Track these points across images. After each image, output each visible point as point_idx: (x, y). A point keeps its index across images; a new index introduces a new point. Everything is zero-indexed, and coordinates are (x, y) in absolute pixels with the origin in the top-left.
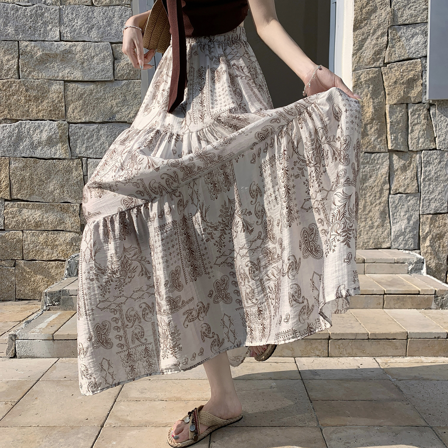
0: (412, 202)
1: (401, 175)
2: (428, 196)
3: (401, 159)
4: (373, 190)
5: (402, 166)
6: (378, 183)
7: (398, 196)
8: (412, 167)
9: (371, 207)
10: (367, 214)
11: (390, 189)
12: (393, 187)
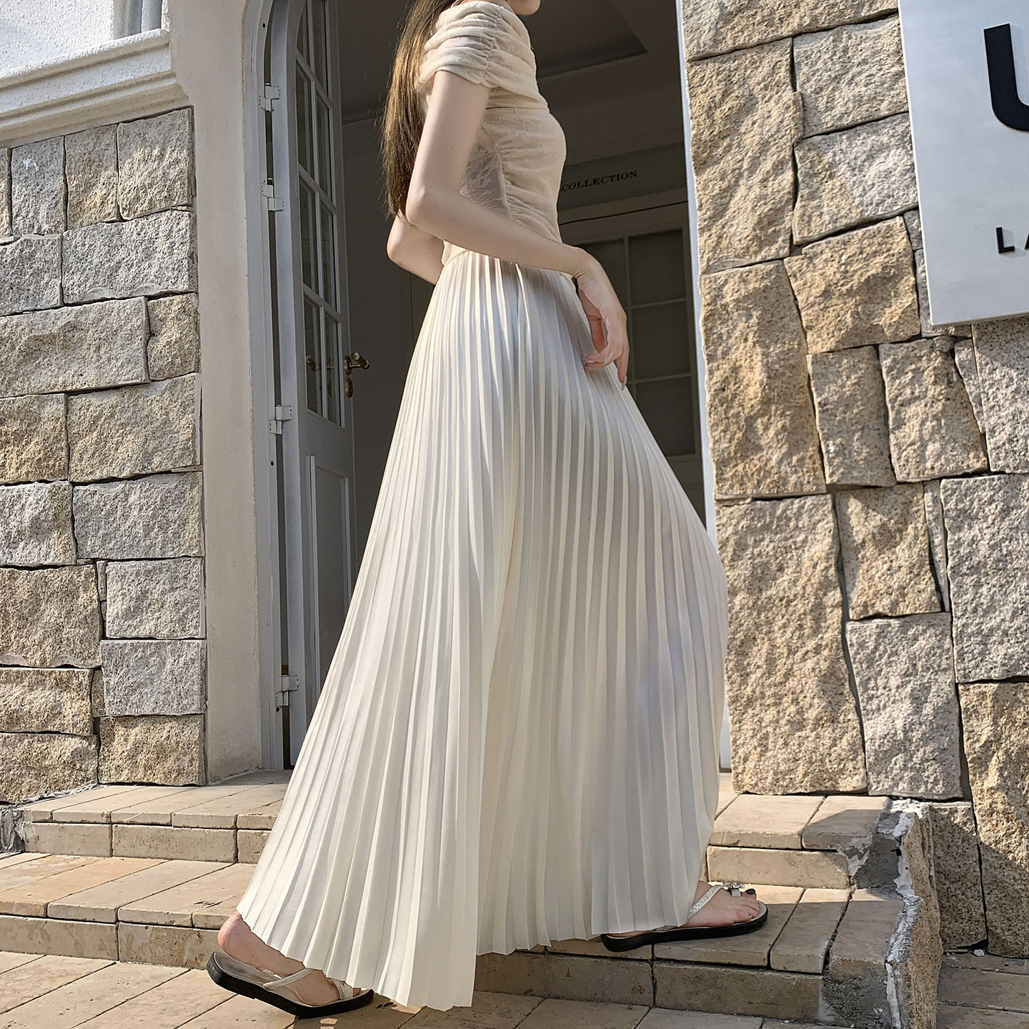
0: (924, 642)
1: (876, 559)
2: (977, 621)
3: (874, 510)
4: (791, 609)
5: (875, 531)
6: (804, 588)
7: (874, 626)
8: (912, 533)
9: (791, 661)
10: (781, 683)
11: (845, 604)
12: (856, 599)
